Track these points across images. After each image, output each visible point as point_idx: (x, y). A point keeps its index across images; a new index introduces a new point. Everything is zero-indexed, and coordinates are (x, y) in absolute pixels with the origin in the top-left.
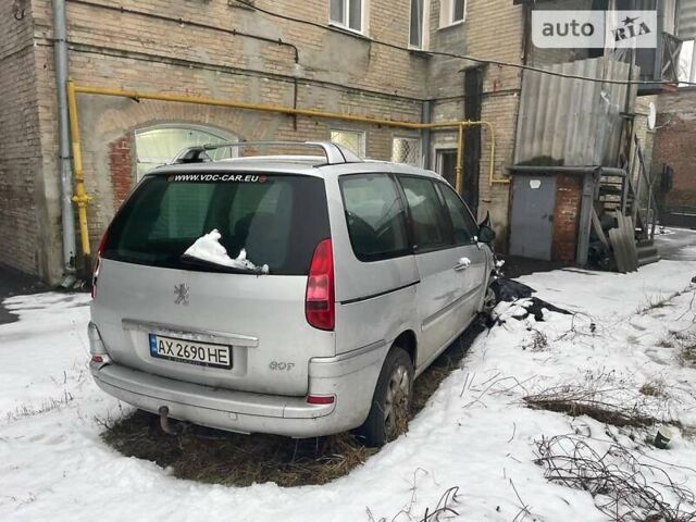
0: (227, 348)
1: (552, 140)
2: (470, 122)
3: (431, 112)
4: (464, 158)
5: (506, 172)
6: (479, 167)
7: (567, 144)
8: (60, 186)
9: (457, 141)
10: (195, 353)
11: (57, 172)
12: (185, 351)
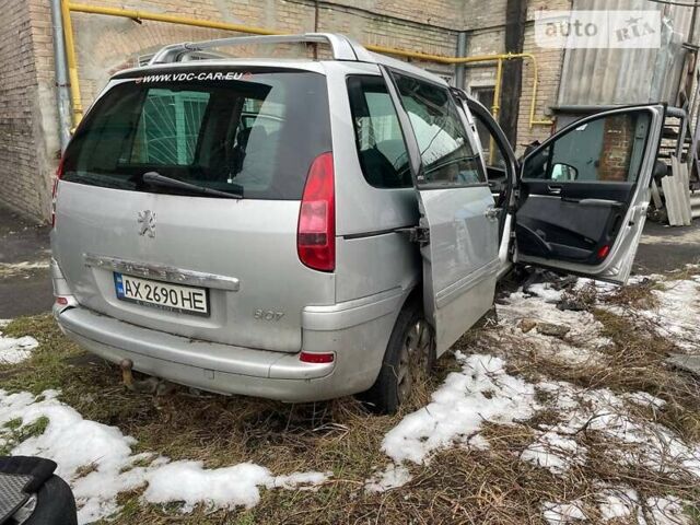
0: (203, 292)
1: (603, 74)
2: (511, 55)
3: (467, 44)
4: (502, 97)
5: (548, 112)
6: (518, 106)
7: (621, 79)
8: (58, 116)
9: (495, 78)
10: (166, 296)
11: (54, 102)
12: (155, 294)
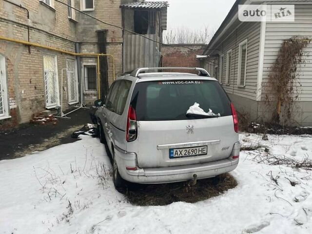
0: (206, 147)
2: (102, 54)
3: (80, 48)
6: (107, 73)
9: (97, 62)
10: (193, 152)
12: (188, 152)
